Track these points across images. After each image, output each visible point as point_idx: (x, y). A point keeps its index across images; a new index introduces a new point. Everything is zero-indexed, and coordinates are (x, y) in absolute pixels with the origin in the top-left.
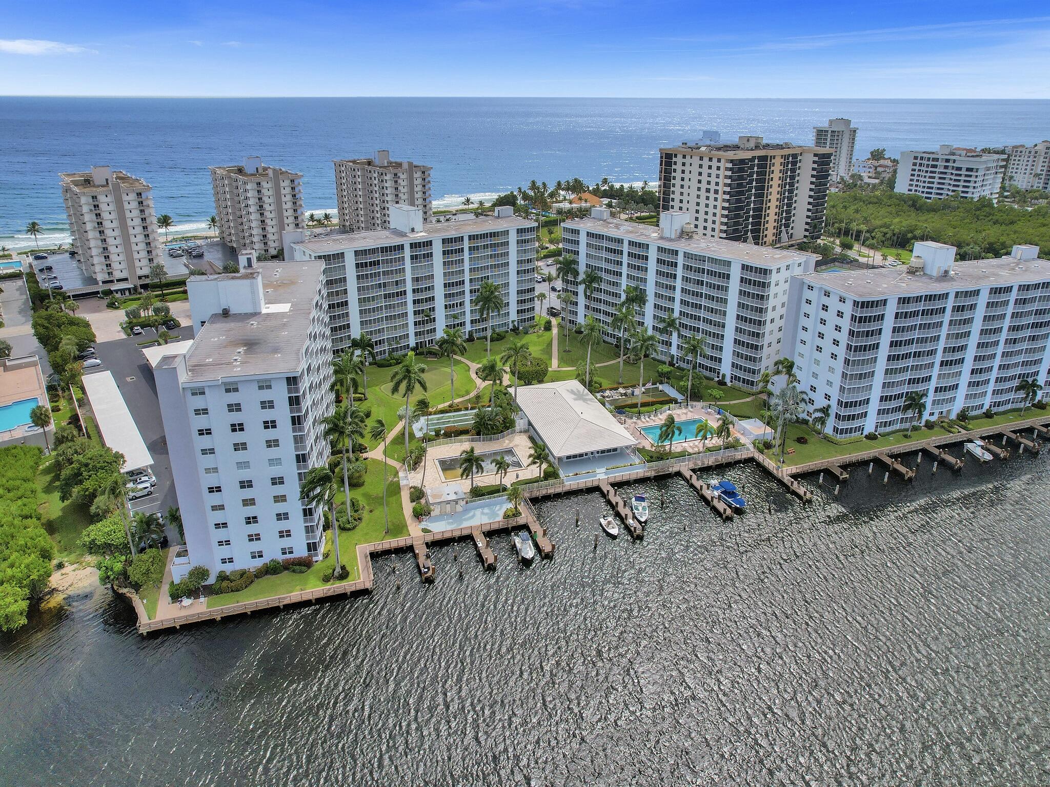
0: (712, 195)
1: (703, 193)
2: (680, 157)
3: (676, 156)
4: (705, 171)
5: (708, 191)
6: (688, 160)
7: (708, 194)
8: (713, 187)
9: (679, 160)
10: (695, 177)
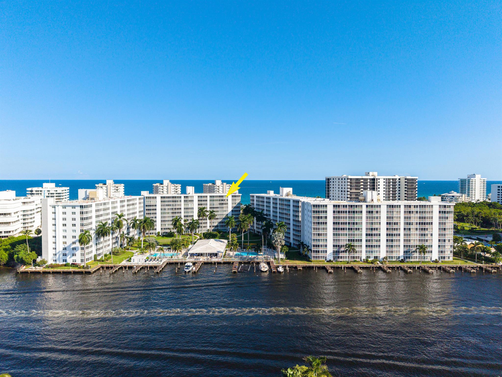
0: (343, 193)
1: (340, 193)
2: (332, 179)
3: (331, 179)
4: (340, 184)
5: (342, 191)
6: (334, 180)
7: (342, 193)
8: (343, 190)
9: (332, 180)
10: (337, 187)
